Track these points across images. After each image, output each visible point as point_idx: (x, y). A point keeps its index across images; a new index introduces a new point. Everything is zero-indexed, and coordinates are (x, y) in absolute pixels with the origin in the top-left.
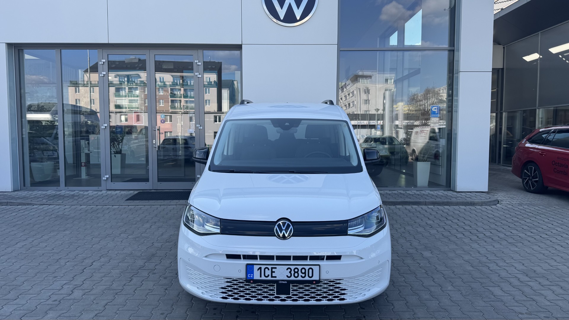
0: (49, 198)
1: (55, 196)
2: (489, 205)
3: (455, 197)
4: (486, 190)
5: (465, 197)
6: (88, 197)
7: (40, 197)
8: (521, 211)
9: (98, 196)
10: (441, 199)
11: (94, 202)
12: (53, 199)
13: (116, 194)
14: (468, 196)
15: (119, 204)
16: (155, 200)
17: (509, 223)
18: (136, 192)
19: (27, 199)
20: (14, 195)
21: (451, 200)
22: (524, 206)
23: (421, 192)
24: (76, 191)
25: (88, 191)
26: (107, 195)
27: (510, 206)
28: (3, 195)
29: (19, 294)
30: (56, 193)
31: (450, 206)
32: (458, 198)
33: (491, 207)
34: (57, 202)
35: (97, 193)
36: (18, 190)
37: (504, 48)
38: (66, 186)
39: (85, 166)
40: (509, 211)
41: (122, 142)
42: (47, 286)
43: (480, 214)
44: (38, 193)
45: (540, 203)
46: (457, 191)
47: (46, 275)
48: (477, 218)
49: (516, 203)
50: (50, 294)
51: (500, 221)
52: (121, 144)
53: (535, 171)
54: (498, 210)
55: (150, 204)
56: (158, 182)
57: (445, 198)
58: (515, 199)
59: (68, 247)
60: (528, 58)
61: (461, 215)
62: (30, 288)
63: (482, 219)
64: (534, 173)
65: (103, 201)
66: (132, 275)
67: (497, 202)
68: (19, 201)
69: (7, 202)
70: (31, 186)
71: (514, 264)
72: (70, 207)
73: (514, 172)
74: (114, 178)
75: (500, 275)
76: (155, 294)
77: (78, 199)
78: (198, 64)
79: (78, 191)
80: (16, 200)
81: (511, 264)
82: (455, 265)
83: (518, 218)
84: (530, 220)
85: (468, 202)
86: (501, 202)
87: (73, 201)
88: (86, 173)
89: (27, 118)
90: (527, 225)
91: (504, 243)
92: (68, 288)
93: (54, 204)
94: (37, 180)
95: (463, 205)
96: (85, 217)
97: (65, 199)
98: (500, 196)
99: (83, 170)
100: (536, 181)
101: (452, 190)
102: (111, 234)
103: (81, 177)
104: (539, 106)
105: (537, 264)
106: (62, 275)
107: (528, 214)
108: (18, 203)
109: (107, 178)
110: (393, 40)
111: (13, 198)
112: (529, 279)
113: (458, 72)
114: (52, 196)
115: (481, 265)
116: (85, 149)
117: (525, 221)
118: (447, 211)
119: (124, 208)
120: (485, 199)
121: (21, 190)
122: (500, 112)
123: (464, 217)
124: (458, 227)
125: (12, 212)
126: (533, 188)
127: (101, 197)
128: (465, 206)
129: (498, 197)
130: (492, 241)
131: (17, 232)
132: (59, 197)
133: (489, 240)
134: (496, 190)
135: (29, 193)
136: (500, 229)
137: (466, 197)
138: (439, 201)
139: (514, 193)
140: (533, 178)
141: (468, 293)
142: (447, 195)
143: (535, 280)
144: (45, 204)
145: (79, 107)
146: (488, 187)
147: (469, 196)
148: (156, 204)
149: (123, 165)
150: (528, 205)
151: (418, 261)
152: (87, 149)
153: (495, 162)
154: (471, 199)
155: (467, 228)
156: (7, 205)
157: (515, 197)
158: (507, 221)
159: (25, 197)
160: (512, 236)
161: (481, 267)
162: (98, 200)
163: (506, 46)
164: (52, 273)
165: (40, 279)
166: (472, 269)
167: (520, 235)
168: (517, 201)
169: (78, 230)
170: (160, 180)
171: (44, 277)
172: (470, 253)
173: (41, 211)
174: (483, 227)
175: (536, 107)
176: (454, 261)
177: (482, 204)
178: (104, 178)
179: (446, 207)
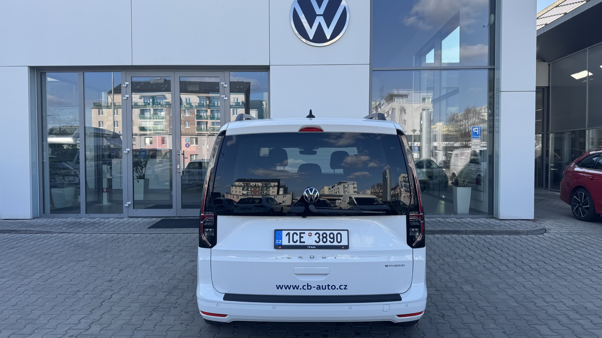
0: (69, 225)
1: (75, 223)
2: (536, 234)
3: (498, 226)
4: (532, 217)
5: (508, 225)
6: (109, 225)
7: (60, 225)
8: (570, 241)
9: (119, 224)
10: (483, 227)
11: (115, 231)
12: (73, 227)
13: (138, 222)
14: (512, 224)
15: (140, 233)
16: (178, 228)
17: (557, 254)
18: (159, 220)
19: (47, 227)
20: (33, 223)
21: (493, 228)
22: (573, 235)
23: (462, 220)
24: (97, 218)
25: (109, 218)
26: (129, 223)
27: (559, 236)
28: (22, 223)
29: (35, 329)
30: (76, 221)
31: (492, 235)
32: (501, 227)
33: (538, 237)
34: (78, 230)
35: (119, 221)
36: (37, 218)
37: (549, 65)
38: (86, 213)
39: (107, 191)
40: (557, 241)
41: (145, 167)
42: (64, 320)
43: (525, 244)
44: (58, 220)
45: (592, 232)
46: (501, 218)
47: (64, 308)
48: (522, 249)
49: (565, 231)
50: (66, 329)
51: (547, 252)
52: (144, 169)
53: (585, 198)
54: (545, 239)
55: (173, 233)
56: (182, 208)
57: (487, 226)
58: (563, 227)
59: (87, 278)
60: (577, 76)
61: (505, 245)
62: (46, 322)
63: (528, 250)
64: (584, 200)
65: (125, 229)
66: (152, 309)
67: (544, 231)
68: (38, 229)
69: (26, 230)
70: (51, 213)
71: (562, 300)
72: (90, 235)
73: (563, 198)
74: (136, 204)
75: (547, 312)
76: (176, 330)
77: (99, 226)
78: (224, 86)
79: (98, 219)
80: (35, 228)
81: (559, 299)
82: (498, 301)
83: (567, 249)
84: (581, 250)
85: (513, 231)
86: (549, 231)
87: (93, 229)
88: (108, 200)
89: (48, 142)
90: (578, 256)
91: (552, 276)
92: (85, 322)
93: (74, 232)
94: (57, 206)
95: (506, 234)
96: (105, 246)
97: (85, 227)
98: (547, 224)
99: (105, 196)
100: (587, 208)
101: (494, 218)
102: (131, 265)
103: (102, 203)
104: (589, 127)
105: (589, 299)
106: (80, 309)
107: (578, 244)
108: (37, 231)
109: (129, 204)
110: (430, 58)
111: (32, 226)
112: (580, 317)
113: (499, 91)
114: (72, 224)
115: (526, 301)
116: (107, 174)
117: (575, 252)
118: (490, 240)
119: (146, 237)
120: (530, 227)
121: (40, 217)
122: (546, 134)
123: (508, 247)
124: (501, 258)
125: (31, 241)
126: (583, 215)
127: (123, 225)
128: (509, 235)
129: (546, 225)
130: (539, 274)
131: (35, 262)
132: (79, 224)
133: (536, 273)
134: (543, 218)
135: (49, 220)
136: (547, 261)
137: (510, 225)
138: (480, 230)
139: (562, 221)
140: (584, 204)
141: (512, 332)
142: (489, 223)
143: (586, 318)
144: (65, 232)
145: (101, 130)
146: (534, 214)
147: (514, 224)
148: (179, 232)
149: (147, 191)
150: (579, 234)
151: (458, 296)
152: (109, 174)
153: (543, 187)
154: (515, 228)
155: (511, 259)
156: (26, 233)
157: (564, 225)
158: (555, 252)
159: (44, 225)
160: (560, 269)
161: (527, 303)
162: (119, 228)
163: (551, 63)
164: (69, 307)
165: (57, 313)
166: (516, 304)
167: (570, 267)
168: (566, 229)
169: (98, 260)
170: (184, 206)
171: (61, 310)
172: (515, 287)
173: (60, 239)
174: (529, 258)
175: (585, 127)
176: (497, 296)
177: (528, 233)
178: (126, 205)
179: (488, 236)
